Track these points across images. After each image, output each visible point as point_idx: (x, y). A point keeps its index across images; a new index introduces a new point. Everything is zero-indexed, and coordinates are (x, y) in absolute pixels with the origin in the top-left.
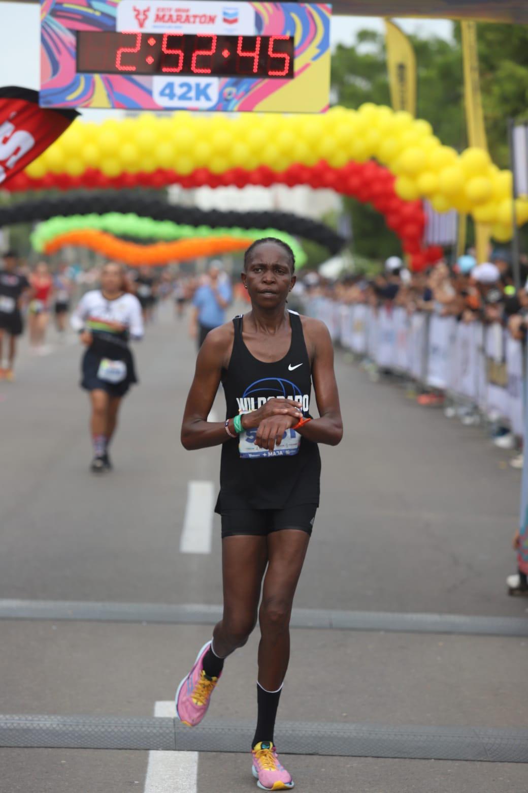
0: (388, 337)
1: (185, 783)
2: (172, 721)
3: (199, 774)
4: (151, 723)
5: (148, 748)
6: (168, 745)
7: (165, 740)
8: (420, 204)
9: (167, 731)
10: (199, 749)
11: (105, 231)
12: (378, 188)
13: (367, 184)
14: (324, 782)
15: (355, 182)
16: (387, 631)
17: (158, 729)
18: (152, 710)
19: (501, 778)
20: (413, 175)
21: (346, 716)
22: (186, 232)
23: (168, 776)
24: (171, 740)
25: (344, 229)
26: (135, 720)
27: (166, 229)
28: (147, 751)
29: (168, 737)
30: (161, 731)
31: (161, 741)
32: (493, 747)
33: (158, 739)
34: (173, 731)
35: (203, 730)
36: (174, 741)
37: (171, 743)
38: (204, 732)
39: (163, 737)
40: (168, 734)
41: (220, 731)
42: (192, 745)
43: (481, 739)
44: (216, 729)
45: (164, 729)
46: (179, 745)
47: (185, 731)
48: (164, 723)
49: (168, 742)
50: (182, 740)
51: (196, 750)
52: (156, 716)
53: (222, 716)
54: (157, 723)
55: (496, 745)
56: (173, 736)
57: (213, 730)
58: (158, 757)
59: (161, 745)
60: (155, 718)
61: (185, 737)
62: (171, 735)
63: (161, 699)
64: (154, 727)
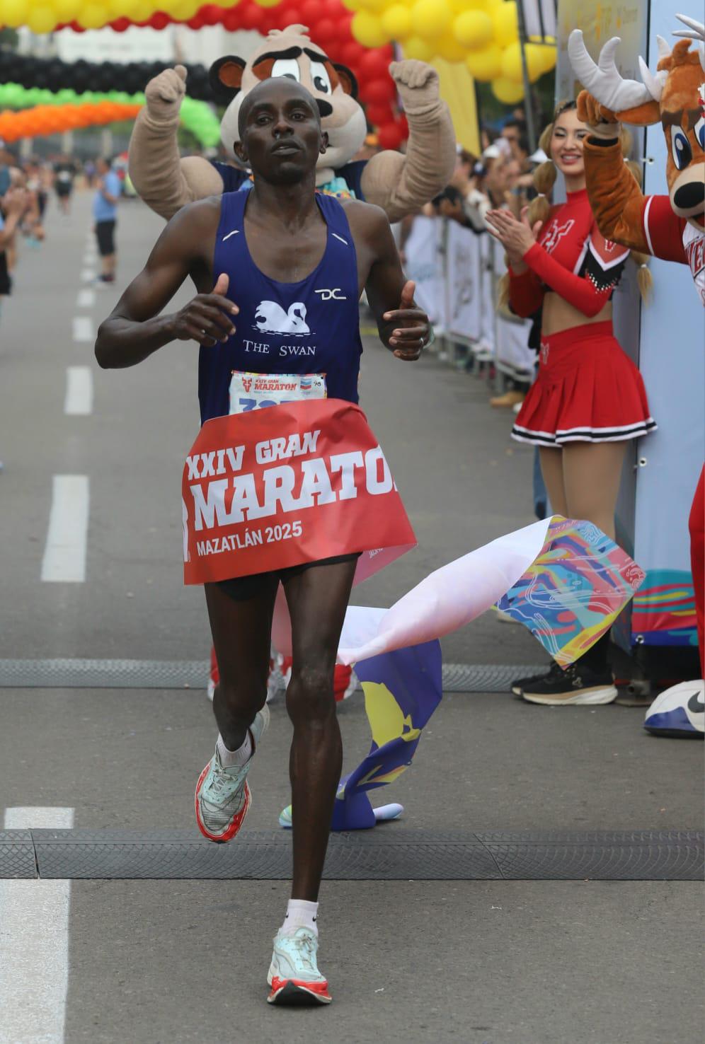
1: (52, 929)
2: (31, 835)
3: (71, 915)
6: (26, 871)
7: (21, 863)
9: (24, 851)
10: (74, 875)
14: (258, 922)
17: (9, 847)
18: (2, 820)
19: (520, 908)
23: (25, 919)
24: (31, 863)
29: (25, 859)
30: (15, 851)
31: (16, 866)
32: (507, 859)
33: (11, 863)
34: (33, 850)
35: (76, 848)
36: (35, 865)
37: (31, 868)
38: (78, 850)
39: (18, 860)
40: (25, 855)
41: (102, 847)
42: (64, 870)
43: (487, 847)
44: (96, 845)
45: (19, 847)
46: (44, 870)
47: (49, 849)
48: (18, 838)
49: (26, 865)
50: (47, 862)
51: (69, 876)
52: (6, 828)
53: (104, 827)
54: (7, 838)
55: (509, 855)
56: (33, 857)
57: (92, 847)
58: (10, 890)
59: (17, 871)
60: (4, 831)
61: (52, 859)
62: (30, 856)
63: (13, 804)
64: (4, 845)
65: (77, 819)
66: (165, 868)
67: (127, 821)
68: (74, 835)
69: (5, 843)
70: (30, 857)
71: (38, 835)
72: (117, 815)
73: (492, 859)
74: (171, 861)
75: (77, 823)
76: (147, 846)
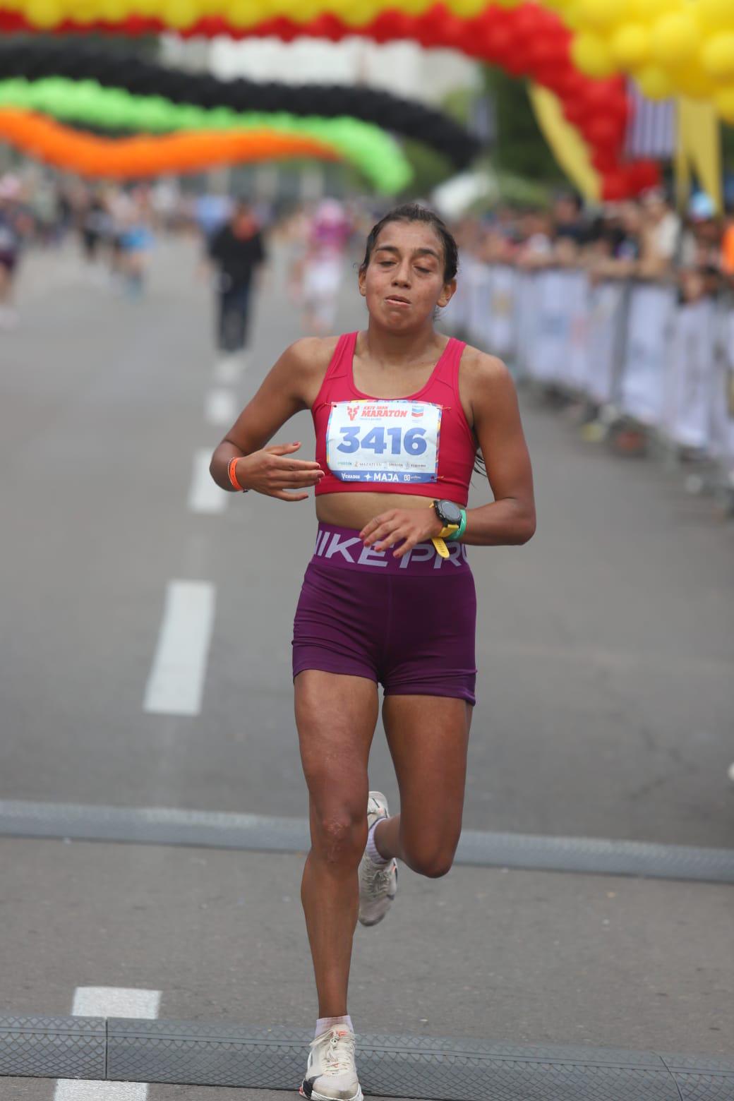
0: (553, 326)
2: (104, 1024)
4: (64, 1027)
5: (55, 1073)
6: (93, 1069)
7: (87, 1059)
8: (621, 82)
9: (94, 1043)
10: (150, 1078)
11: (39, 113)
12: (542, 48)
13: (522, 41)
15: (500, 36)
16: (514, 867)
17: (75, 1039)
18: (69, 1003)
20: (604, 28)
21: (427, 1024)
22: (190, 119)
24: (99, 1060)
25: (481, 124)
26: (34, 1021)
27: (152, 111)
28: (52, 1080)
29: (93, 1055)
30: (81, 1043)
31: (81, 1062)
32: (696, 1092)
33: (75, 1059)
34: (104, 1044)
35: (159, 1043)
36: (104, 1063)
37: (99, 1066)
38: (161, 1046)
39: (83, 1055)
40: (94, 1049)
41: (191, 1044)
42: (138, 1071)
43: (673, 1074)
44: (185, 1041)
45: (88, 1039)
46: (113, 1070)
47: (125, 1044)
48: (88, 1028)
49: (93, 1063)
50: (119, 1060)
51: (144, 1079)
52: (75, 1014)
53: (197, 1017)
54: (75, 1028)
55: (699, 1087)
56: (103, 1053)
57: (179, 1043)
58: (72, 1092)
59: (81, 1069)
60: (72, 1018)
61: (126, 1056)
62: (99, 1051)
63: (87, 982)
64: (70, 1035)
65: (163, 1005)
66: (265, 1075)
67: (225, 1010)
68: (160, 1026)
69: (71, 1033)
70: (99, 1053)
71: (111, 1025)
72: (214, 1002)
73: (676, 1090)
74: (273, 1067)
75: (162, 1011)
76: (248, 1046)
